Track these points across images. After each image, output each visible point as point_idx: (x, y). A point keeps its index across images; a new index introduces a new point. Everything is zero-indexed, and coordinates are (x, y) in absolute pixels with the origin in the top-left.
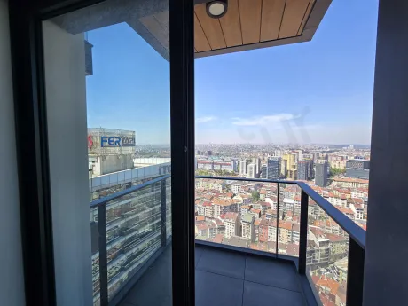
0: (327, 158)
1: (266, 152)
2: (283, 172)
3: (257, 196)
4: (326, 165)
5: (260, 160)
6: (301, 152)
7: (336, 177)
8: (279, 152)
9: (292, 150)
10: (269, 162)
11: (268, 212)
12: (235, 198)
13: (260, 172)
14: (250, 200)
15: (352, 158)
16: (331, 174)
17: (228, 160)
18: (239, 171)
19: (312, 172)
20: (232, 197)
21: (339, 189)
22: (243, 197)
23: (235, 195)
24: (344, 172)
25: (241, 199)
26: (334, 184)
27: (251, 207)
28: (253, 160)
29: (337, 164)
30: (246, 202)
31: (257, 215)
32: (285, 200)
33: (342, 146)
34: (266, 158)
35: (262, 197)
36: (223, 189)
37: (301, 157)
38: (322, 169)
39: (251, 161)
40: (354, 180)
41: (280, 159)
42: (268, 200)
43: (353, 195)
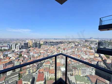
0: (39, 41)
1: (23, 41)
2: (29, 46)
3: (21, 55)
4: (40, 43)
5: (21, 44)
6: (34, 40)
7: (42, 46)
8: (27, 40)
9: (31, 40)
10: (25, 44)
11: (25, 59)
12: (11, 59)
13: (21, 47)
14: (18, 57)
15: (44, 41)
16: (41, 45)
17: (6, 45)
18: (12, 48)
19: (37, 45)
20: (9, 59)
21: (42, 48)
22: (15, 57)
23: (11, 58)
24: (43, 44)
25: (14, 59)
26: (41, 47)
27: (19, 60)
28: (18, 44)
29: (42, 43)
30: (16, 59)
31: (21, 62)
32: (30, 54)
33: (42, 39)
34: (23, 43)
35: (23, 55)
36: (4, 57)
37: (34, 42)
38: (39, 44)
39: (17, 44)
40: (45, 46)
41: (28, 43)
42: (25, 56)
43: (45, 49)
